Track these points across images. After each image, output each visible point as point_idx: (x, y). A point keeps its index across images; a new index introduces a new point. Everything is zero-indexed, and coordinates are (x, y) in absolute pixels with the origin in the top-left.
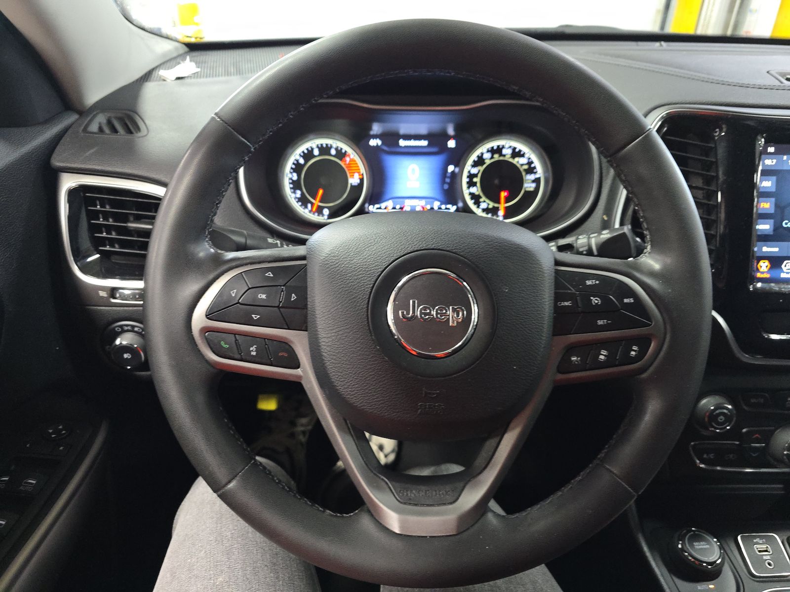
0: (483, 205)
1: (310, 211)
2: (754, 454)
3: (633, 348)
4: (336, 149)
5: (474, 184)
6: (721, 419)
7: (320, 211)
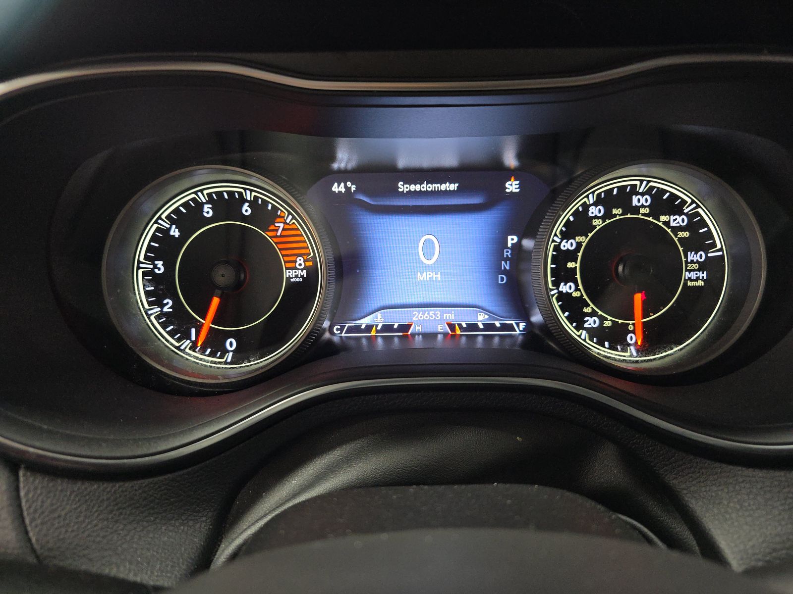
0: (591, 322)
1: (193, 348)
4: (253, 204)
5: (569, 277)
7: (214, 344)
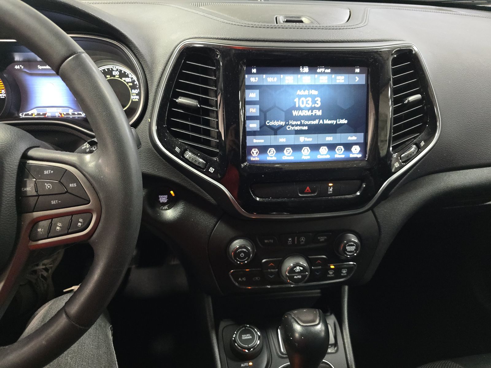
2: (271, 276)
3: (80, 221)
6: (242, 255)
